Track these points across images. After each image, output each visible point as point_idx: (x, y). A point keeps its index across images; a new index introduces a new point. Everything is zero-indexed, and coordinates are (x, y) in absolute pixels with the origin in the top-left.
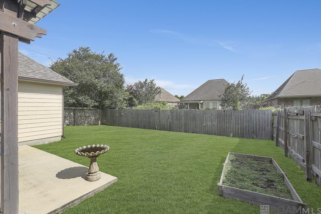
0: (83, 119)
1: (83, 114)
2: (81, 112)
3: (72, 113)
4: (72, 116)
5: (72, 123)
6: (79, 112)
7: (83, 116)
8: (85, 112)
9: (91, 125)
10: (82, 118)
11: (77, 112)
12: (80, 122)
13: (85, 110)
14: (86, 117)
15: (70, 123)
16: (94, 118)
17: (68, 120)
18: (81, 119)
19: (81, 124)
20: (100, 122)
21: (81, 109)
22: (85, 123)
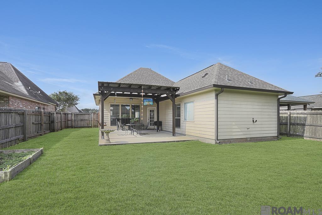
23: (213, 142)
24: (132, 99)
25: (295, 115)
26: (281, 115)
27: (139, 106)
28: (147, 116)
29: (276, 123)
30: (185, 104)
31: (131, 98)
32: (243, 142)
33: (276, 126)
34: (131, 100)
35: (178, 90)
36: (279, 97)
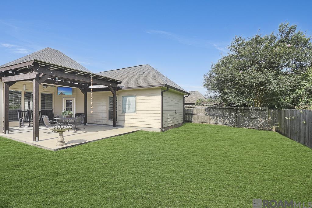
0: (247, 121)
1: (246, 114)
2: (244, 112)
3: (233, 113)
4: (232, 116)
5: (232, 123)
6: (242, 113)
7: (246, 117)
8: (250, 113)
9: (258, 129)
10: (246, 119)
11: (239, 112)
12: (242, 123)
13: (250, 110)
14: (250, 118)
15: (230, 123)
16: (263, 121)
17: (228, 119)
18: (244, 121)
19: (243, 126)
20: (274, 128)
21: (244, 109)
22: (249, 125)
23: (159, 130)
24: (47, 86)
25: (187, 108)
26: (185, 108)
27: (52, 95)
28: (62, 108)
29: (183, 113)
30: (123, 97)
31: (44, 85)
32: (172, 128)
33: (183, 115)
34: (45, 87)
35: (120, 83)
36: (184, 96)
